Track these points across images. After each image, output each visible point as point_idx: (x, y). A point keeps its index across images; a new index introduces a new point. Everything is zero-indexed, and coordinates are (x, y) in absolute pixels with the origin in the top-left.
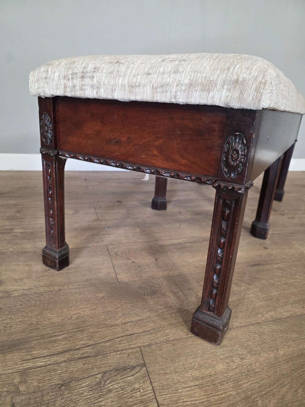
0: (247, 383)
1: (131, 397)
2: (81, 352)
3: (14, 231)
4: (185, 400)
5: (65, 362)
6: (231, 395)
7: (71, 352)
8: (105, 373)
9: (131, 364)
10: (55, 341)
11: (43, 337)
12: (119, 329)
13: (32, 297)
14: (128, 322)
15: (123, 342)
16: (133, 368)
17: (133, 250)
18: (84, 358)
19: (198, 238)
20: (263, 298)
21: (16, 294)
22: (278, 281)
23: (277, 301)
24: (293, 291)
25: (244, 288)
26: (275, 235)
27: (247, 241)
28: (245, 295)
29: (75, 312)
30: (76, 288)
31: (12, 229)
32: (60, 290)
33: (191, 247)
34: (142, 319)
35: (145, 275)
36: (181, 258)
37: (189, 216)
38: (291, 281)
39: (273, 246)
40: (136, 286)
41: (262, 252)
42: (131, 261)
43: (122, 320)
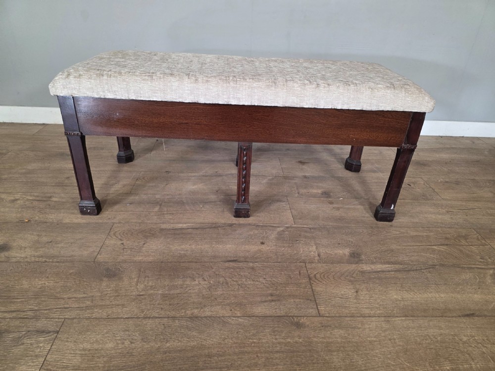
0: (117, 361)
1: (32, 351)
2: (25, 313)
3: (51, 200)
4: (64, 362)
5: (10, 318)
6: (98, 366)
7: (18, 313)
8: (29, 331)
9: (49, 329)
10: (14, 303)
11: (9, 297)
12: (63, 302)
13: (22, 264)
14: (73, 298)
15: (57, 312)
16: (50, 332)
17: (133, 231)
18: (24, 318)
19: (204, 225)
20: (203, 295)
21: (14, 260)
22: (236, 281)
23: (213, 300)
24: (240, 293)
25: (197, 282)
26: (290, 229)
27: (252, 233)
28: (190, 289)
29: (43, 282)
30: (58, 262)
31: (51, 197)
32: (46, 262)
33: (189, 234)
34: (86, 297)
35: (121, 258)
36: (168, 245)
37: (222, 197)
38: (249, 282)
39: (273, 241)
40: (105, 267)
41: (253, 248)
42: (122, 242)
43: (70, 295)
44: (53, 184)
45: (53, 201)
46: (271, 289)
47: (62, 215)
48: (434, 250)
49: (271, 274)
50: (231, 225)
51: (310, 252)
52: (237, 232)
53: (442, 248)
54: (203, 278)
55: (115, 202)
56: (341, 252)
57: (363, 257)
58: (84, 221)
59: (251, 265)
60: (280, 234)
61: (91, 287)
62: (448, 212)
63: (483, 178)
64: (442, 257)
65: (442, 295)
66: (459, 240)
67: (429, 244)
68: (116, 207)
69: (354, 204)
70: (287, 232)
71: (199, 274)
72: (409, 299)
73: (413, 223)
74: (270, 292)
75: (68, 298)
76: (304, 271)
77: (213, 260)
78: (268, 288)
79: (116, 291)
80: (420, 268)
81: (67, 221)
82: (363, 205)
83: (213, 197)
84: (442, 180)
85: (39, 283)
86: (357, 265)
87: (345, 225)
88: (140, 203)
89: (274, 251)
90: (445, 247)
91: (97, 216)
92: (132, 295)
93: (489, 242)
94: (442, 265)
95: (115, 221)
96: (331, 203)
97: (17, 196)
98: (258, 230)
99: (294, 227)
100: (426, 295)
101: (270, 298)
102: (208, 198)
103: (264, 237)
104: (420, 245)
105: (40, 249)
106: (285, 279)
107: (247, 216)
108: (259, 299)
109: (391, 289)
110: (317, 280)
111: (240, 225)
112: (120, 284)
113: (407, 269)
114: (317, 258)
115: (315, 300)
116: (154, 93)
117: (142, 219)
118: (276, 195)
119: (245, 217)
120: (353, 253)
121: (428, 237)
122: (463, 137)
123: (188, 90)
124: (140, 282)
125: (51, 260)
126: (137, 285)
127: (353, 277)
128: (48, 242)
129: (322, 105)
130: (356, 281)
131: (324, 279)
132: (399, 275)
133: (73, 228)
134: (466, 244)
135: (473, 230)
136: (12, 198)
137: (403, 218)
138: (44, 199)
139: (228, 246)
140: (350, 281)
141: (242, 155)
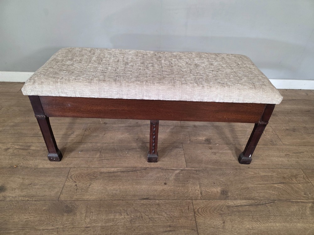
3: (31, 148)
10: (9, 233)
11: (6, 229)
13: (13, 203)
14: (45, 229)
17: (83, 174)
19: (128, 169)
20: (127, 227)
21: (8, 199)
22: (148, 215)
23: (132, 231)
24: (150, 225)
25: (123, 217)
26: (183, 172)
27: (158, 175)
28: (119, 222)
29: (27, 217)
30: (36, 201)
31: (30, 146)
32: (28, 200)
33: (119, 176)
34: (53, 229)
35: (75, 197)
36: (105, 186)
37: (140, 144)
38: (156, 216)
39: (172, 182)
40: (65, 205)
41: (159, 188)
42: (76, 184)
43: (44, 227)
44: (31, 135)
45: (31, 149)
46: (170, 221)
47: (38, 161)
48: (275, 188)
49: (170, 209)
50: (145, 169)
51: (196, 190)
52: (150, 174)
53: (281, 186)
54: (127, 213)
55: (71, 150)
56: (215, 190)
57: (229, 194)
58: (52, 166)
59: (157, 201)
60: (177, 175)
61: (56, 221)
62: (286, 155)
63: (311, 126)
64: (280, 193)
65: (278, 225)
66: (291, 179)
67: (272, 182)
68: (72, 154)
69: (226, 150)
70: (181, 174)
71: (124, 210)
72: (257, 228)
73: (263, 165)
74: (169, 224)
75: (43, 230)
76: (191, 206)
77: (133, 198)
78: (167, 221)
79: (72, 224)
80: (265, 203)
81: (41, 166)
82: (232, 150)
83: (134, 145)
84: (284, 128)
85: (25, 217)
86: (225, 201)
87: (219, 167)
88: (87, 151)
89: (172, 190)
90: (282, 185)
91: (60, 162)
92: (82, 227)
93: (310, 180)
94: (279, 200)
95: (70, 166)
96: (211, 148)
97: (9, 146)
98: (162, 172)
99: (186, 170)
100: (267, 224)
101: (169, 229)
102: (131, 146)
103: (166, 178)
104: (266, 183)
105: (25, 190)
106: (179, 213)
107: (156, 161)
108: (162, 230)
109: (245, 220)
110: (199, 213)
111: (151, 168)
112: (75, 218)
113: (256, 204)
114: (200, 195)
115: (197, 230)
116: (93, 93)
117: (88, 164)
118: (175, 142)
119: (154, 162)
120: (223, 191)
121: (272, 176)
122: (301, 89)
123: (115, 92)
124: (87, 216)
125: (31, 199)
126: (85, 219)
127: (222, 211)
128: (29, 184)
129: (206, 100)
130: (224, 214)
131: (204, 213)
132: (252, 209)
133: (45, 172)
134: (296, 182)
135: (302, 171)
136: (6, 147)
137: (256, 161)
138: (26, 148)
139: (144, 186)
140: (220, 214)
141: (152, 127)
